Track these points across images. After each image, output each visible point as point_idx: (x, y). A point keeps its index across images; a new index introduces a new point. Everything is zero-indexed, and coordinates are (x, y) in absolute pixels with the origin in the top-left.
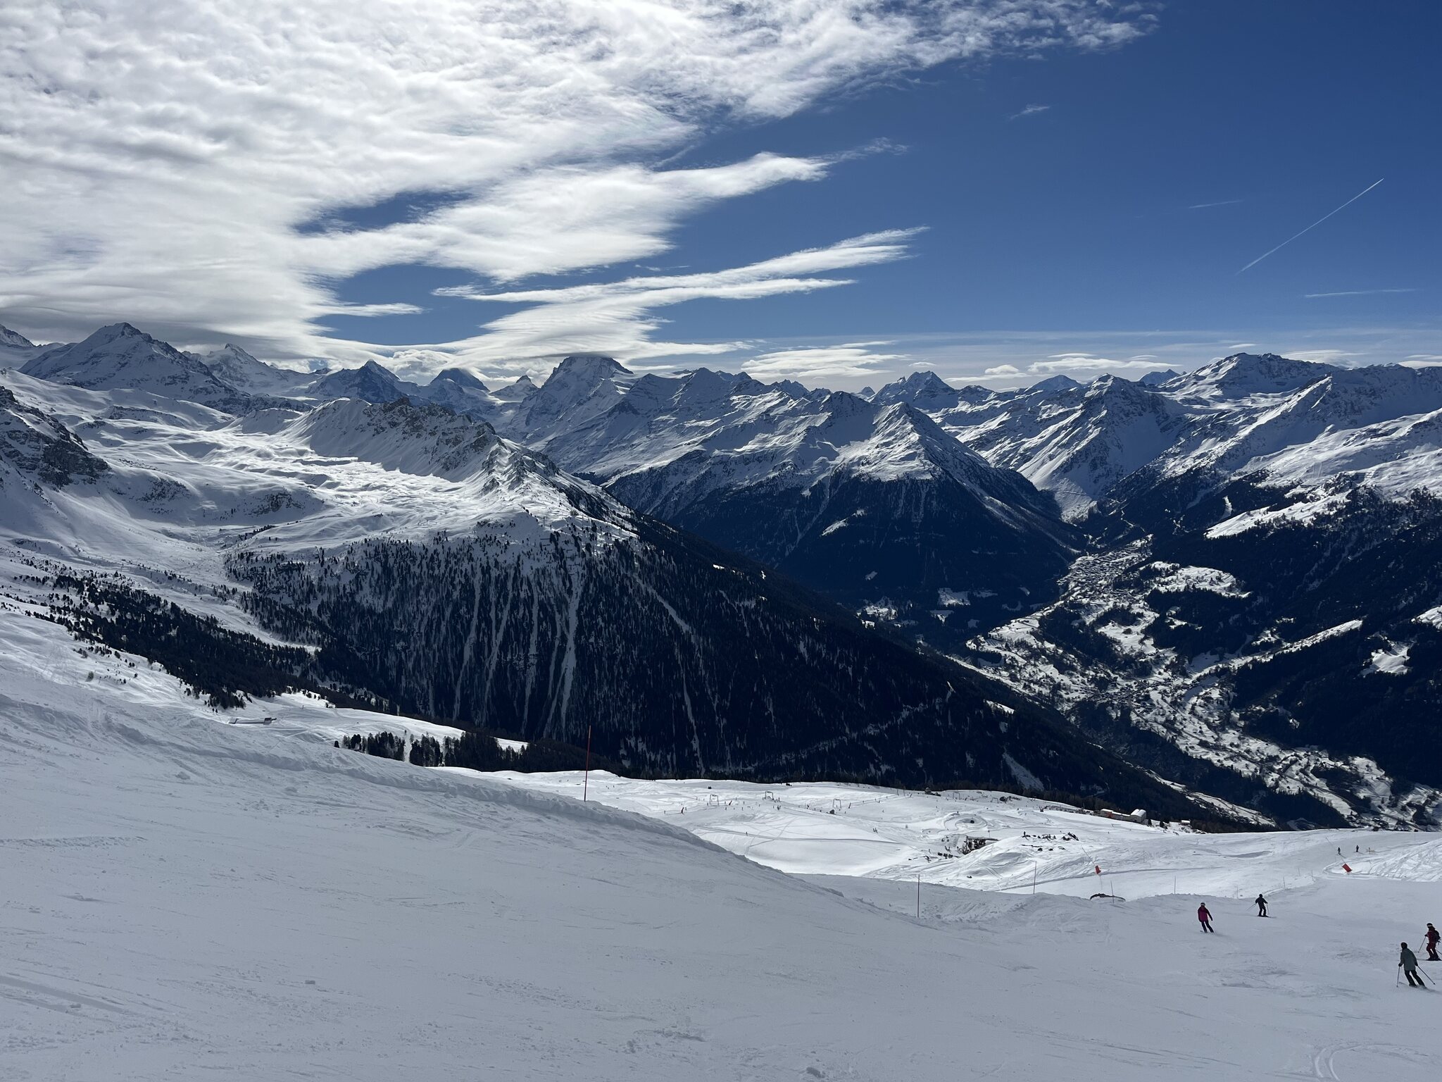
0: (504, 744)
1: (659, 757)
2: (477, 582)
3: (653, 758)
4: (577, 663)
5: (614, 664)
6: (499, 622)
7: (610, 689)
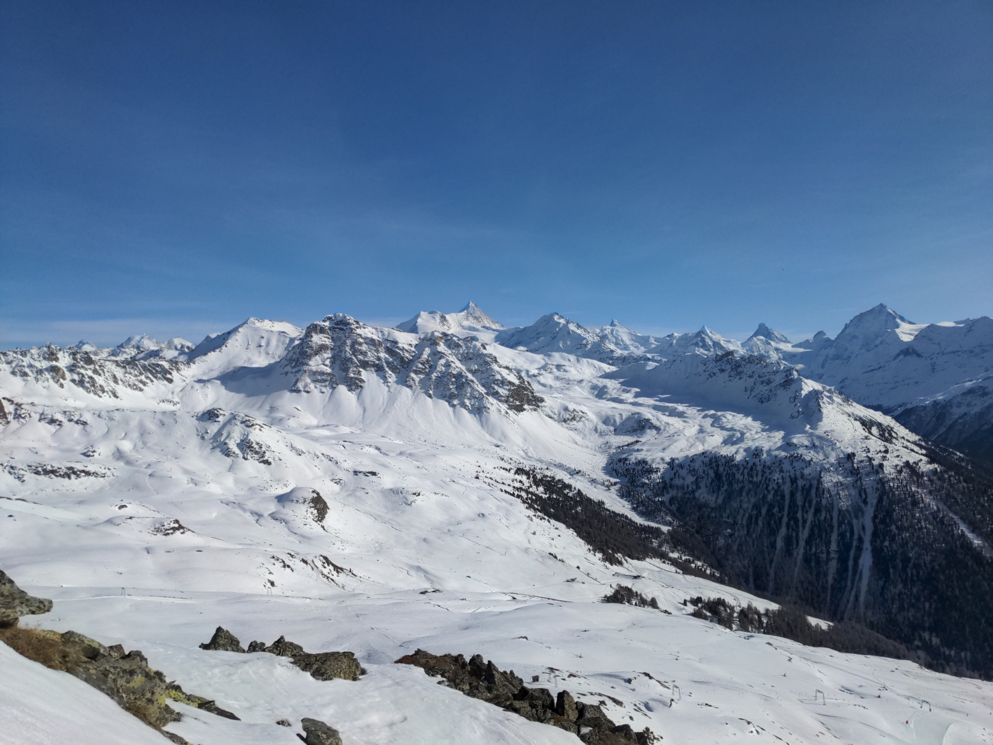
0: (813, 621)
1: (953, 653)
2: (787, 489)
3: (947, 652)
4: (873, 562)
5: (907, 566)
6: (805, 522)
7: (904, 587)
